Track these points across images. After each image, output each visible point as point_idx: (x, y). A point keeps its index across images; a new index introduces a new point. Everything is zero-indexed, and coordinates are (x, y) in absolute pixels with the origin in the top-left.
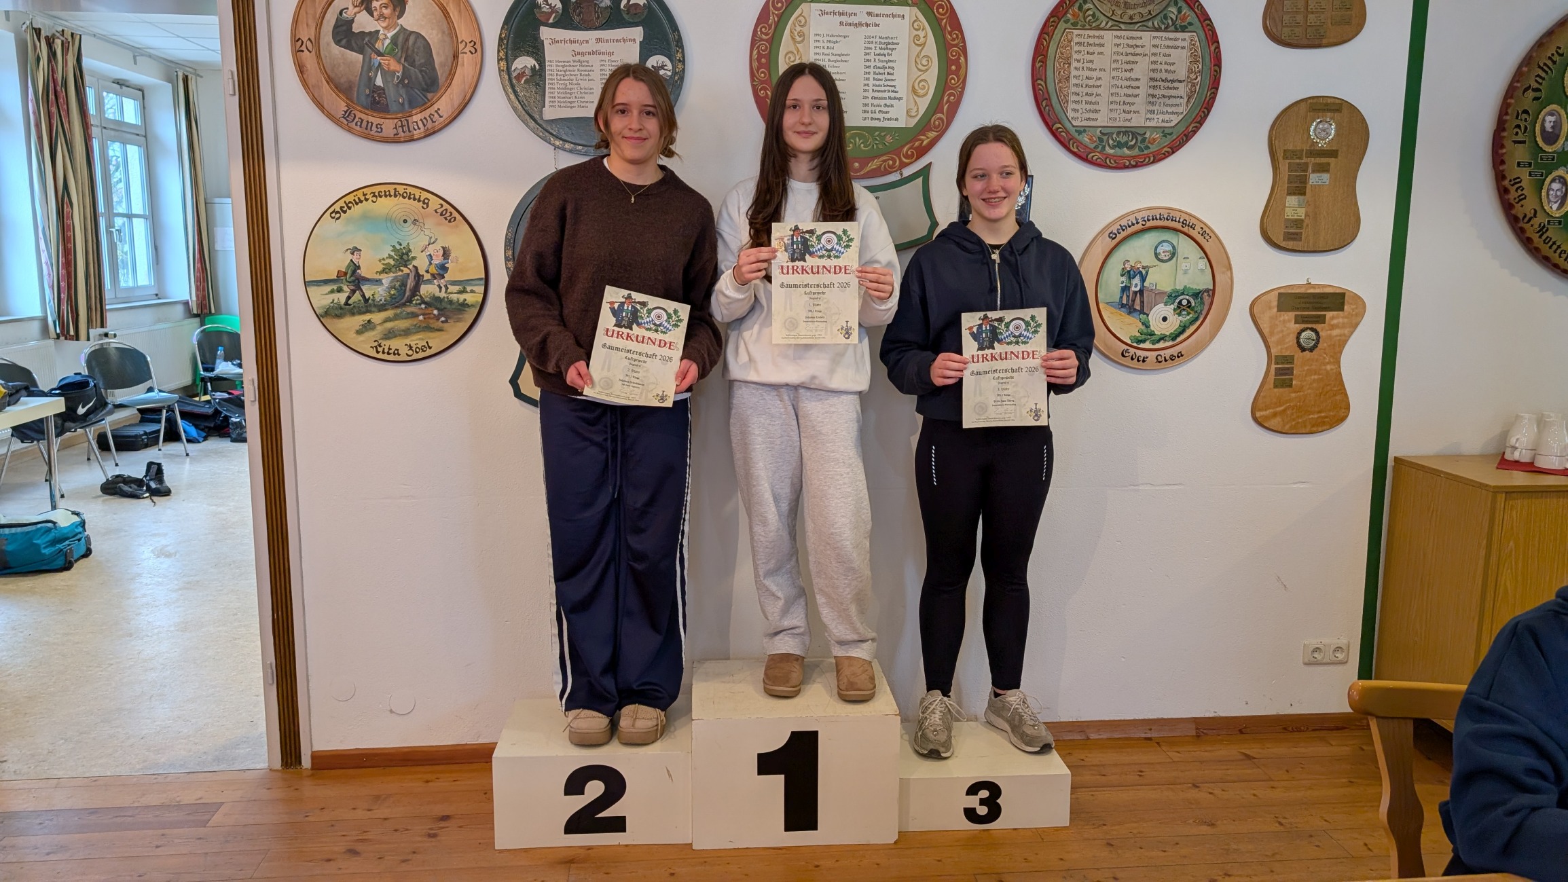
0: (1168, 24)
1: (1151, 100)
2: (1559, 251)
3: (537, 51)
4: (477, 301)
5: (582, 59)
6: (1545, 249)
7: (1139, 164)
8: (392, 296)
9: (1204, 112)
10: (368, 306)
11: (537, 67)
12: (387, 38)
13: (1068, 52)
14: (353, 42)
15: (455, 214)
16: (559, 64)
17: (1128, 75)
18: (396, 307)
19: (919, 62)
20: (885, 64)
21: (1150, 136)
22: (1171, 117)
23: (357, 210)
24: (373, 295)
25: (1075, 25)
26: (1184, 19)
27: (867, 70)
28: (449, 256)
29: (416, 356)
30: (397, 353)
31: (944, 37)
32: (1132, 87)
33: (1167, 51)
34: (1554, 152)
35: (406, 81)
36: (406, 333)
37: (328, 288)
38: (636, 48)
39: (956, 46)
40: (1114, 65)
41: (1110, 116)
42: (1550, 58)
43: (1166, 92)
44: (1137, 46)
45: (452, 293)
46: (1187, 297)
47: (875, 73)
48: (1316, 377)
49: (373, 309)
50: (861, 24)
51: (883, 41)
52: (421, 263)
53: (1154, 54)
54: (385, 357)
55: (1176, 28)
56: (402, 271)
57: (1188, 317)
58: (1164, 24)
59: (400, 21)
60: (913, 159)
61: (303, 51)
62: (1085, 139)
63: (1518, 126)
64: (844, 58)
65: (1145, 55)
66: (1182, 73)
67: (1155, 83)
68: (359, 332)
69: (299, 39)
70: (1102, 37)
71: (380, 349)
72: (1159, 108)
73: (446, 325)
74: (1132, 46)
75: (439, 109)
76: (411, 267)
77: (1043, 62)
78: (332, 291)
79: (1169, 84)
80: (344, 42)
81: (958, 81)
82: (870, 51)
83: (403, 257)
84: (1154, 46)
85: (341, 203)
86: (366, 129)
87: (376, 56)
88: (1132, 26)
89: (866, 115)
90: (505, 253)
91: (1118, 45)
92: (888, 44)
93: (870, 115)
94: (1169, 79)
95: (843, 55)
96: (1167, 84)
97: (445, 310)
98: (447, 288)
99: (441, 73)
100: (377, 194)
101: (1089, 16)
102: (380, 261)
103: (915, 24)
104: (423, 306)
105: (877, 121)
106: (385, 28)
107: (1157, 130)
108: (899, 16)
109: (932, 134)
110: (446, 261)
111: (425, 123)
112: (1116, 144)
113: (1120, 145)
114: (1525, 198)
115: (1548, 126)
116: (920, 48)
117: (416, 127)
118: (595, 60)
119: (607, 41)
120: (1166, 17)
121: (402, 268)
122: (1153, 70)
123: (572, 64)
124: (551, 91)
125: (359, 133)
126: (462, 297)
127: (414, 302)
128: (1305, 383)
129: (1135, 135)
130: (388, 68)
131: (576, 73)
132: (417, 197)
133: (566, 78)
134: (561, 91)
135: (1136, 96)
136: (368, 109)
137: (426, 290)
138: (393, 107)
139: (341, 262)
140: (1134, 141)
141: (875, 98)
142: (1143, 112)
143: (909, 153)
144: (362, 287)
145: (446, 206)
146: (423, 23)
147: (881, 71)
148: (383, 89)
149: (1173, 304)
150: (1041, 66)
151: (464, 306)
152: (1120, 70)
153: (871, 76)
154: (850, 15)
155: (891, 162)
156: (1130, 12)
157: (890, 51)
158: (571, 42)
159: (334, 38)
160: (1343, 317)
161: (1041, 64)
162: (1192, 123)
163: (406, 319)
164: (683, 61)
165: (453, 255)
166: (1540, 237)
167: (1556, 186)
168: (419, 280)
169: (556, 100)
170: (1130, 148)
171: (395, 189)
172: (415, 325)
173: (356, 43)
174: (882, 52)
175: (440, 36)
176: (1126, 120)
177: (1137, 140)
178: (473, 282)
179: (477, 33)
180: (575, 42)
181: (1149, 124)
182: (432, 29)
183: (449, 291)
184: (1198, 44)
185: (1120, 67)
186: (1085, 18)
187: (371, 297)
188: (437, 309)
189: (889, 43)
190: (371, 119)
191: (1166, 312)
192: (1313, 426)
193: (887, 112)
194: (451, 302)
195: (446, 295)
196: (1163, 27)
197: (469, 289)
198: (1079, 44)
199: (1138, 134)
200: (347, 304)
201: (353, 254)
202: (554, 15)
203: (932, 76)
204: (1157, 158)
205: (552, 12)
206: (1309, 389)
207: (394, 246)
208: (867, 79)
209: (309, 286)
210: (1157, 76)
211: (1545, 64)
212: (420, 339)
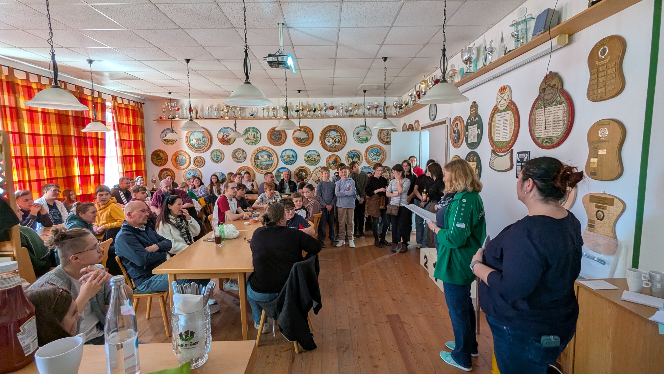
0: (558, 103)
1: (554, 127)
3: (468, 131)
5: (472, 131)
9: (566, 130)
11: (468, 134)
12: (457, 131)
17: (548, 121)
19: (511, 124)
22: (559, 132)
25: (537, 108)
26: (562, 100)
33: (557, 111)
35: (458, 138)
40: (545, 118)
41: (545, 133)
43: (556, 125)
44: (550, 111)
50: (503, 117)
55: (560, 104)
62: (539, 141)
65: (552, 114)
66: (561, 118)
70: (542, 110)
72: (556, 130)
84: (554, 111)
87: (456, 134)
88: (548, 106)
91: (546, 112)
93: (503, 138)
96: (558, 122)
103: (511, 115)
105: (504, 140)
106: (457, 129)
107: (555, 137)
113: (547, 142)
116: (511, 121)
120: (557, 101)
122: (554, 118)
123: (471, 133)
124: (469, 138)
129: (550, 139)
130: (456, 136)
135: (550, 127)
136: (455, 143)
142: (552, 131)
143: (508, 147)
148: (456, 140)
152: (546, 120)
155: (505, 149)
156: (548, 102)
157: (507, 123)
159: (453, 132)
162: (564, 134)
164: (482, 130)
170: (549, 143)
176: (548, 135)
181: (553, 135)
184: (565, 108)
185: (547, 118)
186: (539, 106)
193: (506, 137)
196: (556, 104)
198: (538, 114)
204: (558, 145)
210: (555, 120)
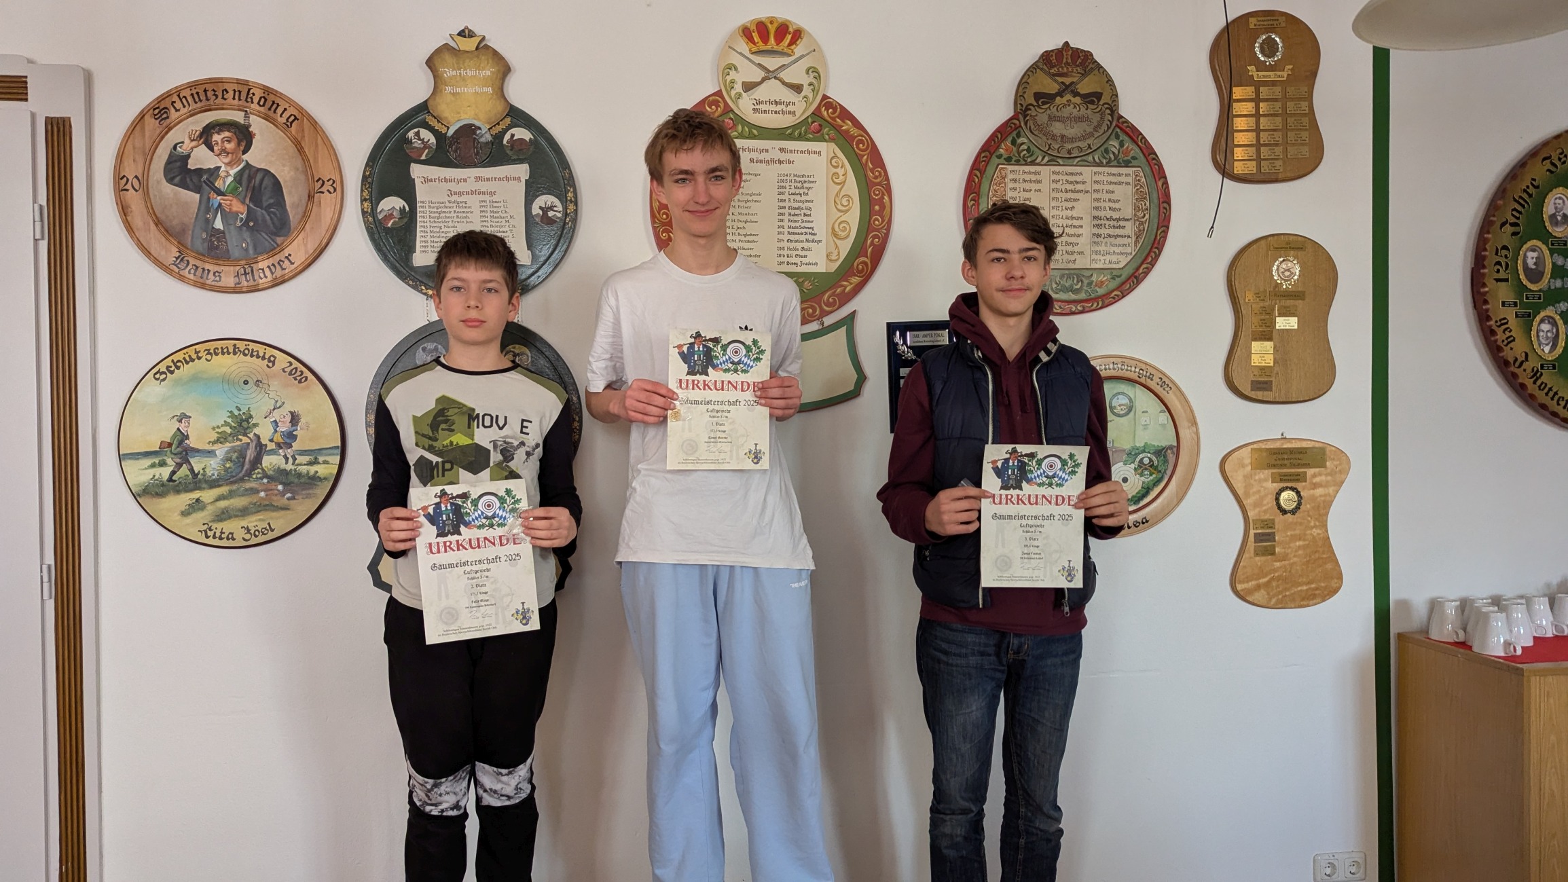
0: (1110, 158)
1: (1096, 239)
2: (1556, 398)
3: (407, 191)
4: (331, 473)
5: (460, 199)
6: (1541, 397)
7: (1087, 309)
8: (226, 470)
9: (1155, 253)
10: (197, 482)
11: (407, 209)
12: (228, 175)
13: (1002, 189)
14: (188, 180)
15: (307, 373)
16: (432, 205)
17: (1069, 213)
18: (232, 483)
19: (839, 202)
20: (801, 204)
21: (1098, 277)
22: (1119, 258)
23: (186, 371)
24: (203, 469)
25: (1009, 160)
26: (1126, 153)
27: (782, 211)
28: (298, 422)
29: (254, 541)
30: (231, 537)
31: (866, 176)
32: (1074, 226)
33: (1111, 187)
34: (1540, 291)
35: (251, 224)
36: (244, 512)
37: (147, 462)
38: (522, 187)
39: (879, 184)
40: (1054, 204)
42: (1525, 191)
43: (1111, 231)
44: (1077, 183)
45: (300, 465)
46: (1149, 455)
47: (790, 214)
48: (1301, 543)
49: (204, 485)
50: (773, 161)
51: (798, 179)
52: (264, 431)
53: (1096, 191)
54: (217, 542)
55: (1118, 162)
56: (241, 440)
57: (1151, 478)
58: (1105, 158)
59: (245, 157)
60: (835, 308)
61: (127, 190)
63: (1499, 263)
64: (755, 198)
65: (1087, 192)
66: (1128, 212)
67: (1099, 222)
68: (185, 514)
69: (124, 176)
70: (1039, 173)
71: (210, 533)
72: (1105, 248)
73: (292, 502)
74: (1072, 182)
75: (290, 255)
76: (251, 435)
77: (974, 200)
78: (153, 466)
79: (1115, 223)
80: (177, 180)
81: (883, 222)
82: (784, 190)
83: (243, 423)
84: (1096, 182)
85: (168, 362)
86: (202, 278)
87: (215, 196)
88: (1071, 160)
89: (781, 259)
90: (366, 415)
91: (1056, 181)
92: (803, 184)
93: (786, 259)
94: (1114, 217)
95: (755, 194)
96: (1112, 223)
97: (294, 483)
98: (295, 459)
99: (293, 215)
100: (212, 351)
101: (1024, 150)
102: (214, 429)
103: (833, 161)
104: (265, 481)
105: (794, 266)
106: (227, 164)
107: (1105, 272)
108: (815, 152)
109: (856, 280)
110: (295, 428)
111: (273, 270)
112: (1059, 287)
113: (1064, 289)
114: (1514, 340)
115: (1531, 263)
116: (840, 186)
117: (262, 275)
118: (473, 201)
119: (488, 180)
120: (1107, 151)
121: (240, 437)
122: (1096, 208)
123: (447, 204)
124: (423, 234)
125: (191, 282)
126: (312, 469)
127: (254, 476)
128: (1290, 550)
129: (1080, 278)
130: (230, 209)
131: (452, 214)
132: (261, 354)
133: (440, 220)
134: (435, 235)
135: (1079, 236)
136: (204, 256)
137: (270, 462)
138: (235, 253)
139: (166, 431)
140: (1080, 283)
141: (791, 241)
142: (1087, 252)
143: (830, 300)
144: (191, 460)
145: (296, 364)
146: (273, 159)
147: (797, 212)
148: (223, 232)
149: (1133, 462)
150: (973, 205)
151: (314, 480)
152: (1060, 209)
153: (786, 218)
154: (761, 151)
155: (811, 311)
156: (1069, 146)
157: (806, 191)
158: (446, 180)
159: (165, 176)
160: (1327, 475)
161: (973, 202)
162: (1142, 263)
163: (243, 495)
164: (576, 204)
165: (303, 421)
166: (1535, 383)
167: (1545, 327)
168: (261, 449)
169: (429, 244)
170: (1077, 291)
171: (235, 345)
172: (255, 504)
173: (191, 180)
174: (797, 191)
175: (292, 173)
176: (1069, 262)
177: (1082, 281)
178: (325, 452)
179: (337, 170)
180: (451, 181)
181: (1094, 266)
182: (284, 165)
183: (297, 462)
184: (1143, 179)
185: (1061, 204)
186: (1019, 154)
187: (202, 472)
188: (281, 483)
189: (805, 182)
190: (207, 266)
191: (1128, 473)
192: (1303, 599)
193: (806, 256)
194: (299, 475)
195: (293, 468)
196: (1104, 161)
197: (321, 459)
198: (1014, 180)
199: (1083, 276)
200: (170, 480)
201: (180, 421)
202: (427, 151)
203: (853, 218)
204: (1107, 302)
205: (425, 148)
206: (1295, 556)
207: (231, 412)
208: (782, 221)
209: (124, 459)
210: (1102, 214)
211: (1520, 197)
212: (260, 520)
